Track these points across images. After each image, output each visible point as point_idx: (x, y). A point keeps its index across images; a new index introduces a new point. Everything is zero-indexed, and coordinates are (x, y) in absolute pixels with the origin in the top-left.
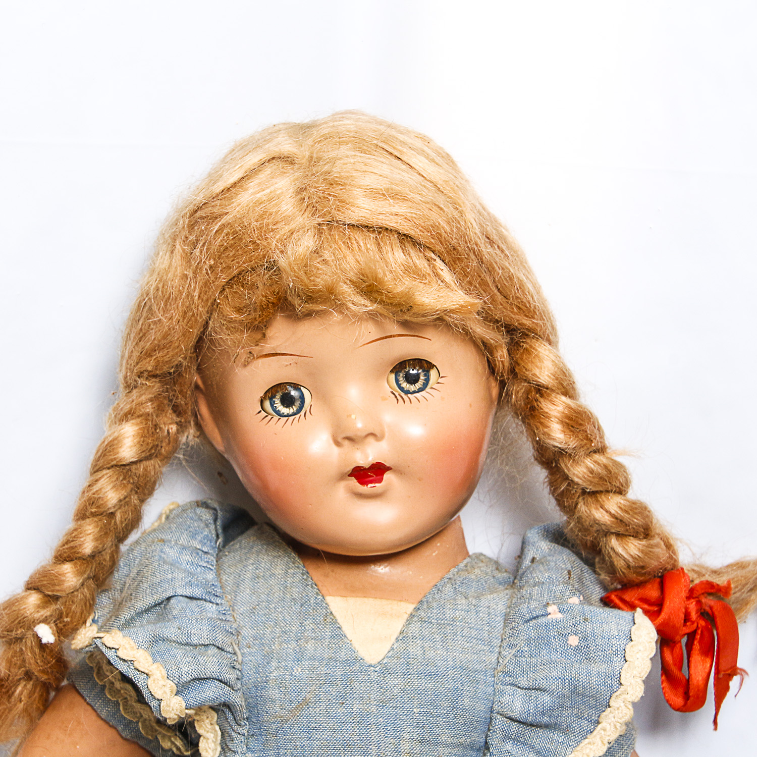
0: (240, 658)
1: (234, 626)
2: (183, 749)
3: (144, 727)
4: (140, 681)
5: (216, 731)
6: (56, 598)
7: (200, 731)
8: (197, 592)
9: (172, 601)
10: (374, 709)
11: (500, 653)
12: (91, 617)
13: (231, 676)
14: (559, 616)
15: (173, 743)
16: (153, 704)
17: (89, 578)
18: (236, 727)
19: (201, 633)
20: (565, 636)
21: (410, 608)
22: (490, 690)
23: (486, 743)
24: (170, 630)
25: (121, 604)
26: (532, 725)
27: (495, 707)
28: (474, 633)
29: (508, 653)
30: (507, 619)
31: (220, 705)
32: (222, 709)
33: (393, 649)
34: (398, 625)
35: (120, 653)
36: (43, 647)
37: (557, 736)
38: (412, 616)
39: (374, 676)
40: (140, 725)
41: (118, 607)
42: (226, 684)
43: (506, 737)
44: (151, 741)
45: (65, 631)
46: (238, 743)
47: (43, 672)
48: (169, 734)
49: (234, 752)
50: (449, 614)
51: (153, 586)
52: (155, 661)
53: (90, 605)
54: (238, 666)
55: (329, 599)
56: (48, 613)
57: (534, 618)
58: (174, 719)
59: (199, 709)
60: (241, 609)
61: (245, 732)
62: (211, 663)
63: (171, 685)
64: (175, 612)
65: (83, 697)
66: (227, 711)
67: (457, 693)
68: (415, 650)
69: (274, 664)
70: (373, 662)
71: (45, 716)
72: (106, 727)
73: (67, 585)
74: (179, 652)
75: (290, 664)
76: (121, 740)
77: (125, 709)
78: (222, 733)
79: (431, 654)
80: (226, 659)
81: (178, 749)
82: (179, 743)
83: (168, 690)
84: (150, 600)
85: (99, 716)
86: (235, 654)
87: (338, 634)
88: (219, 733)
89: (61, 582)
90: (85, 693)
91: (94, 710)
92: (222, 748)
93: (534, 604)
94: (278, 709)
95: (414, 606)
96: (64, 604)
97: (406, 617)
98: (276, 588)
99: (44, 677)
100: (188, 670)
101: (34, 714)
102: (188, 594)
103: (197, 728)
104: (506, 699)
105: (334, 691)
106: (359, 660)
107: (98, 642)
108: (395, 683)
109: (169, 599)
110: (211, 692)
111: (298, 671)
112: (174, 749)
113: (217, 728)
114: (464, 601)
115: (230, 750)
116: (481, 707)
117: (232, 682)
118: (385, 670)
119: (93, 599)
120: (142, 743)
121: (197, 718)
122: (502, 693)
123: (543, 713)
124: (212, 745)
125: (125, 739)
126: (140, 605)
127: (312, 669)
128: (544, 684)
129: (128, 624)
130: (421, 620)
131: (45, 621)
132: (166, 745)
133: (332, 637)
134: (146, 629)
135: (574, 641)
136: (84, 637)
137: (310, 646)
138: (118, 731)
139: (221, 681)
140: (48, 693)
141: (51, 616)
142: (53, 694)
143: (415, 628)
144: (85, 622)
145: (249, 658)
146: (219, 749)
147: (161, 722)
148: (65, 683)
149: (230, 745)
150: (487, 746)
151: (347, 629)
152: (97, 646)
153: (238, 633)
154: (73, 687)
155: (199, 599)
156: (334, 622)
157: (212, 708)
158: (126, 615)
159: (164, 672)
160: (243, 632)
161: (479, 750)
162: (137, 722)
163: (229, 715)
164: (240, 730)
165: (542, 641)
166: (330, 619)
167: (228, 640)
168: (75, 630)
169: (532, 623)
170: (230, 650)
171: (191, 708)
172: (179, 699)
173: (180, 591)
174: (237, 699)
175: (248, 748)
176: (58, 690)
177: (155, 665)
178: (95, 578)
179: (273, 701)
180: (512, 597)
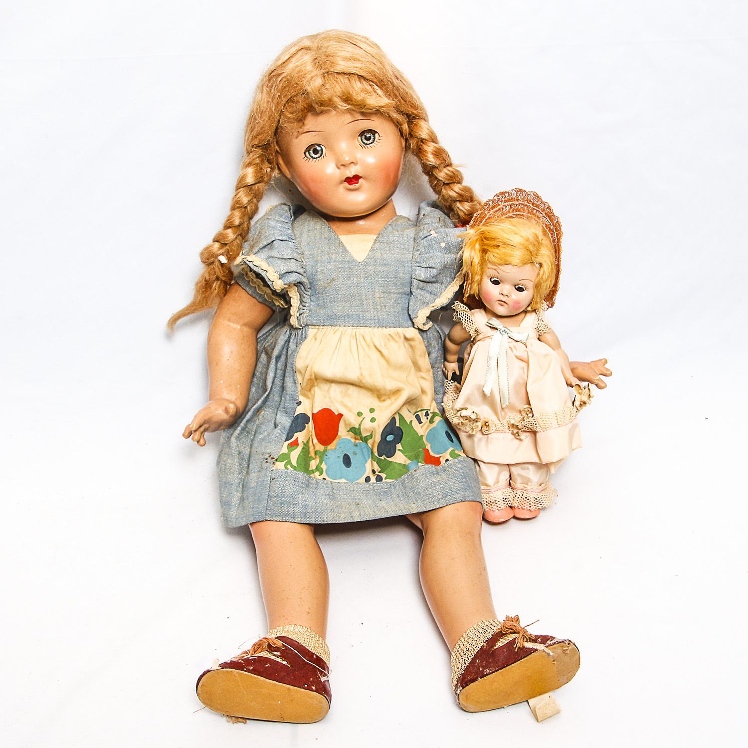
0: (305, 263)
1: (301, 251)
2: (284, 305)
3: (268, 297)
4: (263, 274)
5: (297, 295)
6: (226, 244)
7: (290, 295)
8: (284, 238)
9: (274, 242)
10: (362, 280)
11: (413, 254)
12: (241, 252)
13: (301, 271)
14: (436, 235)
15: (280, 303)
16: (270, 283)
17: (238, 235)
18: (305, 292)
19: (287, 254)
20: (439, 243)
21: (375, 237)
22: (410, 269)
23: (411, 291)
24: (274, 253)
25: (253, 246)
26: (428, 282)
27: (413, 277)
28: (402, 246)
29: (417, 254)
30: (415, 240)
31: (298, 283)
32: (299, 284)
33: (368, 255)
34: (370, 244)
35: (254, 263)
36: (222, 265)
37: (438, 285)
38: (376, 240)
39: (361, 267)
40: (265, 296)
41: (252, 247)
42: (300, 274)
43: (418, 288)
44: (270, 302)
45: (231, 258)
46: (307, 299)
47: (224, 276)
48: (277, 299)
49: (305, 302)
50: (391, 239)
51: (266, 237)
52: (269, 265)
53: (240, 247)
54: (304, 267)
55: (340, 237)
56: (223, 251)
57: (426, 237)
58: (279, 290)
59: (289, 285)
60: (303, 244)
61: (309, 294)
62: (293, 266)
63: (277, 275)
64: (276, 246)
65: (240, 286)
66: (301, 286)
67: (397, 271)
68: (378, 254)
69: (319, 265)
70: (360, 261)
71: (226, 297)
72: (252, 298)
73: (230, 238)
74: (279, 262)
75: (326, 264)
76: (258, 303)
77: (259, 290)
78: (300, 296)
79: (385, 256)
80: (299, 264)
81: (282, 304)
82: (282, 302)
83: (276, 277)
84: (265, 243)
85: (248, 294)
86: (302, 262)
87: (345, 251)
88: (299, 295)
89: (227, 237)
90: (242, 284)
91: (246, 291)
92: (301, 302)
93: (425, 232)
94: (322, 283)
95: (376, 236)
96: (229, 246)
97: (373, 241)
98: (318, 234)
99: (224, 279)
100: (283, 268)
101: (222, 295)
102: (281, 239)
103: (289, 294)
104: (417, 273)
105: (345, 274)
106: (354, 261)
107: (245, 260)
108: (370, 269)
109: (273, 241)
110: (294, 278)
111: (330, 267)
112: (281, 306)
113: (298, 293)
114: (397, 233)
115: (304, 302)
116: (407, 277)
117: (302, 273)
118: (366, 264)
119: (241, 244)
120: (267, 303)
121: (288, 290)
122: (415, 270)
123: (433, 277)
124: (296, 301)
125: (260, 302)
126: (261, 245)
127: (335, 266)
128: (433, 265)
129: (256, 253)
130: (380, 242)
131: (222, 254)
132: (277, 304)
133: (343, 252)
134: (265, 254)
135: (443, 245)
136: (239, 260)
137: (334, 256)
138: (257, 299)
139: (297, 273)
140: (227, 286)
141: (224, 252)
142: (228, 287)
143: (377, 245)
144: (239, 255)
145: (308, 263)
146: (299, 302)
147: (274, 292)
148: (233, 282)
149: (304, 300)
150: (411, 293)
151: (348, 248)
152: (245, 262)
153: (303, 254)
154: (237, 283)
155: (285, 241)
156: (343, 245)
157: (294, 285)
158: (256, 250)
159: (273, 270)
160: (305, 253)
161: (408, 295)
162: (264, 295)
163: (302, 287)
164: (307, 293)
165: (430, 246)
166: (341, 244)
167: (299, 256)
168: (235, 258)
169: (424, 240)
170: (300, 260)
171: (286, 285)
172: (281, 280)
173: (277, 238)
174: (305, 280)
175: (311, 301)
176: (230, 285)
177: (269, 268)
178: (241, 235)
179: (320, 280)
180: (416, 230)
